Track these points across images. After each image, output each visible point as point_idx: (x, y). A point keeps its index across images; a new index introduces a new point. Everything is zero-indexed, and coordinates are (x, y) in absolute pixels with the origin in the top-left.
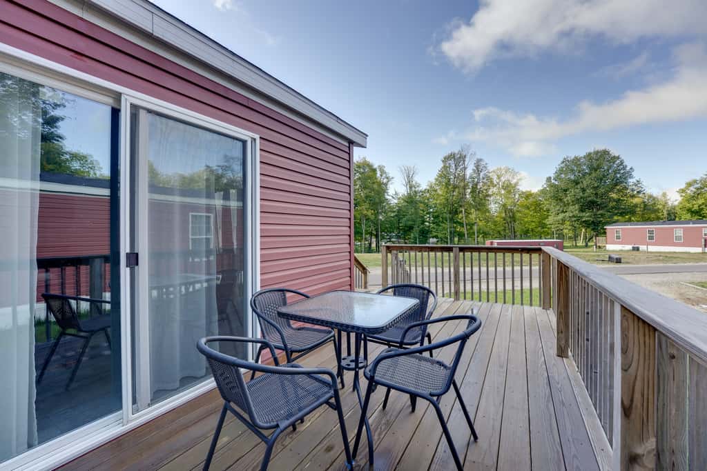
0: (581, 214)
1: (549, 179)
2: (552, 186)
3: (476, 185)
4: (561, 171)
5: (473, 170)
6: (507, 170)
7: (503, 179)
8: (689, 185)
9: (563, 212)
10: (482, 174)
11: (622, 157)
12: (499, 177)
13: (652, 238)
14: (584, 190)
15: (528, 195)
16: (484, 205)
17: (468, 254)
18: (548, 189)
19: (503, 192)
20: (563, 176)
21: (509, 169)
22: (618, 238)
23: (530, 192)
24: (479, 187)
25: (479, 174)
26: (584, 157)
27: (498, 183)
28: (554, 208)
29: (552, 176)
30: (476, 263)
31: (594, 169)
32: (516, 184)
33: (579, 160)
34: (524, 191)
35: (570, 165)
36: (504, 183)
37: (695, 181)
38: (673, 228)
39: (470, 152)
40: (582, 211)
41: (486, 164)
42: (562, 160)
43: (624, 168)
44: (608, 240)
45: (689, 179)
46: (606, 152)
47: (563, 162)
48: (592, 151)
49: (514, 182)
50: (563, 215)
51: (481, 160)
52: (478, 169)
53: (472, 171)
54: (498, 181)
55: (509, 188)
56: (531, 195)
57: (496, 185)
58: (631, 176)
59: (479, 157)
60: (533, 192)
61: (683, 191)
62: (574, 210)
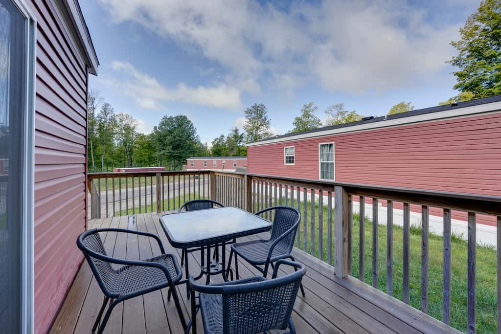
0: (173, 152)
1: (155, 128)
2: (157, 132)
3: (104, 123)
4: (163, 124)
5: (101, 111)
6: (127, 117)
7: (124, 123)
8: (215, 140)
9: (163, 149)
10: (109, 116)
11: (192, 121)
12: (121, 121)
13: (205, 165)
14: (175, 137)
15: (142, 137)
16: (109, 140)
17: (166, 177)
18: (155, 134)
19: (124, 132)
20: (164, 127)
21: (129, 116)
22: (192, 165)
23: (143, 134)
24: (105, 125)
25: (106, 116)
26: (175, 118)
27: (121, 125)
28: (158, 146)
29: (158, 126)
30: (117, 186)
31: (180, 126)
32: (133, 128)
33: (172, 119)
34: (139, 133)
35: (167, 121)
36: (125, 125)
37: (217, 139)
38: (212, 160)
39: (99, 96)
40: (174, 150)
41: (113, 109)
42: (163, 117)
43: (193, 128)
44: (188, 166)
45: (216, 138)
46: (185, 117)
47: (164, 118)
48: (179, 115)
49: (132, 126)
50: (164, 151)
51: (108, 105)
52: (105, 111)
53: (99, 112)
54: (120, 123)
55: (128, 129)
56: (144, 136)
57: (119, 126)
58: (195, 132)
59: (106, 103)
60: (145, 135)
61: (213, 143)
62: (169, 148)
